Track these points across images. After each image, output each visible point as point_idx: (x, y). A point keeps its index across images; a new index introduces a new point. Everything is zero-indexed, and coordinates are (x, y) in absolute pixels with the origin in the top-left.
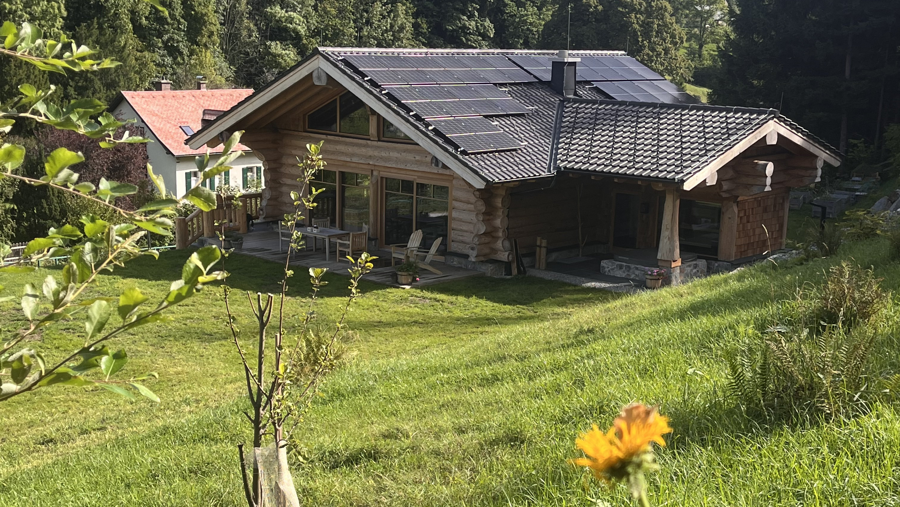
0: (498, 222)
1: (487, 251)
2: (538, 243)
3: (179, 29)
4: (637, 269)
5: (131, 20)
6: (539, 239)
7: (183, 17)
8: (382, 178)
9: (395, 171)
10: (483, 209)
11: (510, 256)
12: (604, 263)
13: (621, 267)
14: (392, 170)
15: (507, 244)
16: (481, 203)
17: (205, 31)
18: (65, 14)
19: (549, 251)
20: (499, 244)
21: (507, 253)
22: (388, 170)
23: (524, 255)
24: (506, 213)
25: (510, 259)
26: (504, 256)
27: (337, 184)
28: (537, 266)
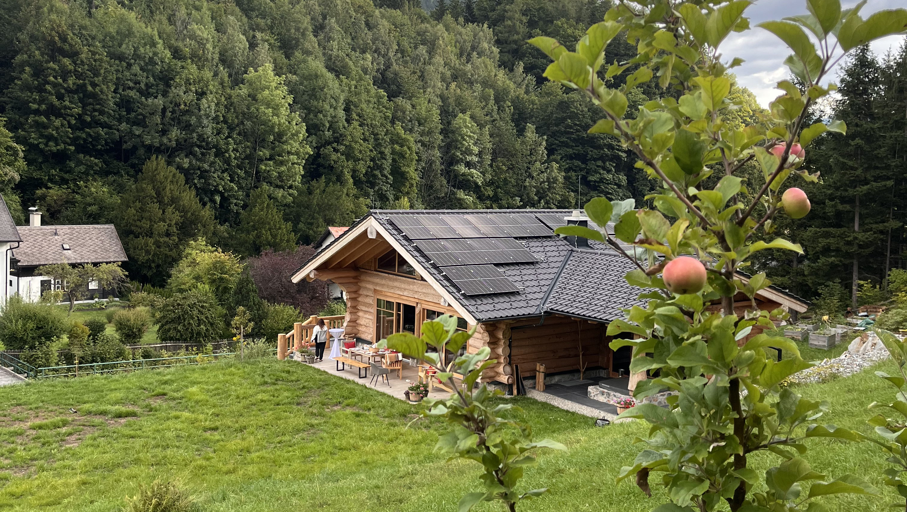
0: (500, 351)
1: (492, 374)
2: (538, 369)
3: (387, 183)
4: (615, 396)
5: (352, 176)
6: (538, 364)
7: (390, 174)
8: (424, 309)
9: (432, 304)
10: (488, 339)
11: (510, 379)
12: (591, 389)
13: (603, 393)
14: (430, 304)
15: (508, 369)
16: (486, 334)
17: (407, 184)
18: (303, 173)
19: (547, 375)
20: (501, 369)
21: (507, 377)
22: (427, 303)
23: (525, 378)
24: (508, 343)
25: (510, 382)
26: (504, 379)
27: (394, 312)
28: (537, 388)
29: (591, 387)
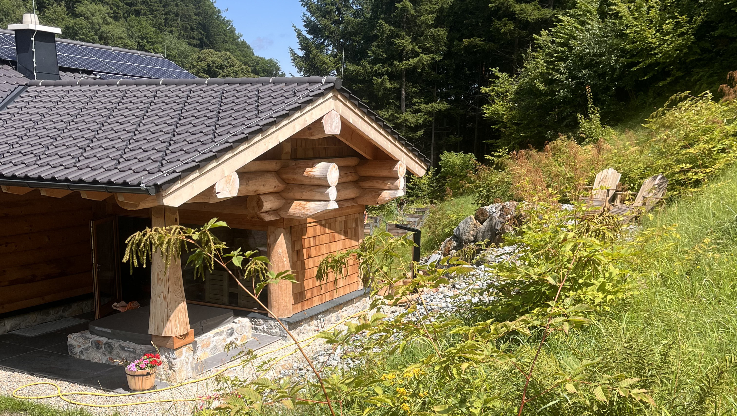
12: (73, 338)
29: (75, 335)
